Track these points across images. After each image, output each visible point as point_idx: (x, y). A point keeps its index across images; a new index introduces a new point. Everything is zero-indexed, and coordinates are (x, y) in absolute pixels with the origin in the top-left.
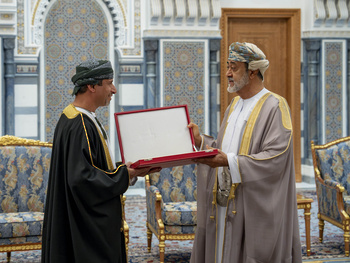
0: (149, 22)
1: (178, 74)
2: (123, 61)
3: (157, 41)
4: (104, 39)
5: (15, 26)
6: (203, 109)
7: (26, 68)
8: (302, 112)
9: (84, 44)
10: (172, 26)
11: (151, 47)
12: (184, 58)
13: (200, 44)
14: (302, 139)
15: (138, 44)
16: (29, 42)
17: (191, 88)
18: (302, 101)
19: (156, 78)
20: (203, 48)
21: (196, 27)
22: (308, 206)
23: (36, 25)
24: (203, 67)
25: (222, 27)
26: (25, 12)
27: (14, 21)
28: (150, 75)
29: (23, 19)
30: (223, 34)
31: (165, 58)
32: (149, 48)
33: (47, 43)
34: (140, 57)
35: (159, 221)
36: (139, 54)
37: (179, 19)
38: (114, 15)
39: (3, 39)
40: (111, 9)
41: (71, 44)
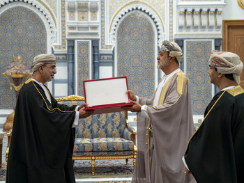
0: (178, 30)
1: (195, 60)
3: (182, 41)
4: (151, 40)
7: (106, 57)
9: (140, 43)
10: (192, 32)
13: (209, 42)
16: (107, 43)
17: (203, 68)
19: (182, 62)
20: (211, 45)
21: (207, 32)
23: (112, 33)
25: (224, 32)
26: (105, 25)
27: (99, 31)
29: (104, 29)
30: (224, 36)
31: (187, 50)
33: (118, 42)
37: (196, 28)
38: (157, 26)
39: (92, 41)
40: (156, 22)
41: (132, 43)
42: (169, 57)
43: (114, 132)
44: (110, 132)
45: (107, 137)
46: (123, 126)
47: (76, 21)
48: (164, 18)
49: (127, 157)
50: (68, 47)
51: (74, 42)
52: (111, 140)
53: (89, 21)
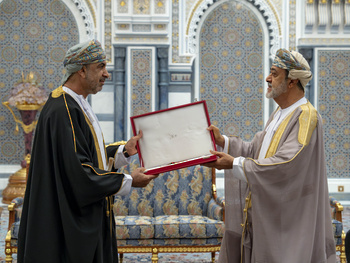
0: (304, 31)
1: (333, 84)
3: (311, 49)
4: (258, 48)
7: (180, 76)
9: (238, 53)
10: (328, 35)
11: (306, 55)
16: (183, 52)
19: (311, 87)
23: (190, 35)
26: (180, 22)
27: (168, 31)
29: (177, 28)
31: (319, 66)
33: (202, 51)
37: (335, 27)
38: (269, 24)
39: (157, 49)
40: (266, 18)
41: (225, 53)
42: (287, 78)
43: (191, 205)
44: (184, 205)
45: (179, 213)
46: (208, 195)
47: (130, 13)
48: (281, 15)
49: (213, 249)
50: (116, 58)
51: (125, 50)
52: (185, 219)
53: (152, 15)
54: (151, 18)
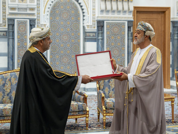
0: (100, 13)
1: (113, 38)
2: (87, 31)
3: (103, 22)
4: (78, 21)
5: (36, 14)
6: (125, 54)
8: (171, 56)
9: (68, 23)
10: (110, 15)
11: (100, 24)
12: (116, 30)
13: (123, 23)
14: (171, 69)
15: (94, 23)
16: (42, 22)
17: (119, 44)
18: (171, 51)
19: (103, 39)
20: (125, 25)
21: (121, 15)
22: (173, 100)
23: (46, 14)
24: (125, 34)
25: (134, 15)
26: (41, 7)
27: (35, 12)
28: (100, 38)
29: (39, 10)
30: (134, 19)
31: (107, 30)
32: (99, 25)
33: (51, 22)
34: (95, 29)
35: (103, 107)
36: (94, 28)
37: (114, 11)
38: (83, 9)
39: (30, 20)
40: (81, 6)
41: (62, 23)
47: (17, 3)
48: (88, 3)
50: (8, 25)
51: (14, 20)
53: (28, 4)
54: (27, 5)
